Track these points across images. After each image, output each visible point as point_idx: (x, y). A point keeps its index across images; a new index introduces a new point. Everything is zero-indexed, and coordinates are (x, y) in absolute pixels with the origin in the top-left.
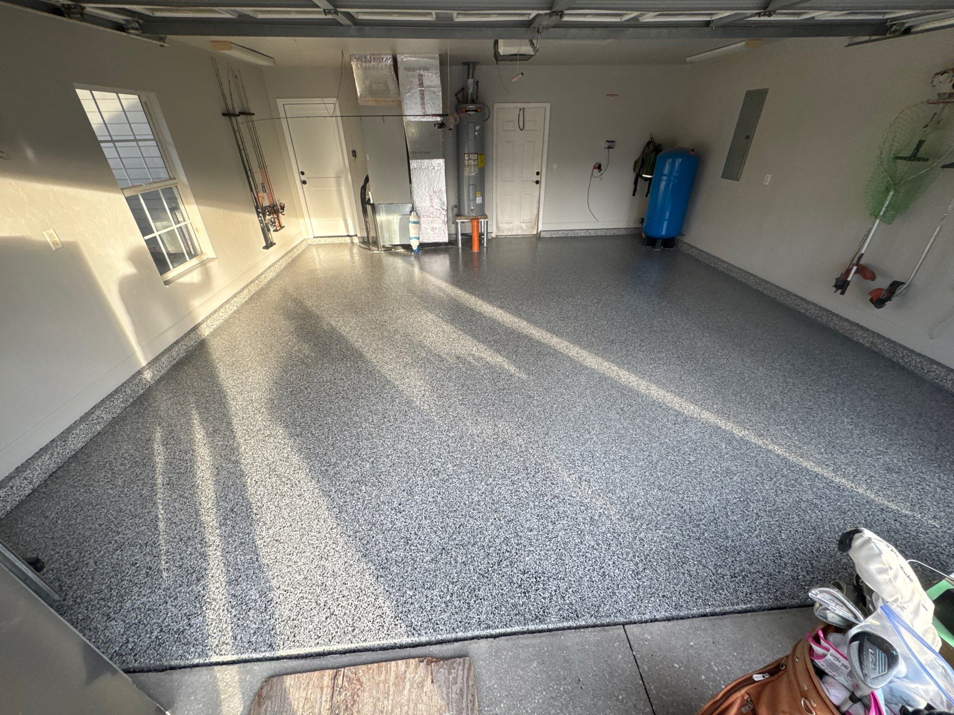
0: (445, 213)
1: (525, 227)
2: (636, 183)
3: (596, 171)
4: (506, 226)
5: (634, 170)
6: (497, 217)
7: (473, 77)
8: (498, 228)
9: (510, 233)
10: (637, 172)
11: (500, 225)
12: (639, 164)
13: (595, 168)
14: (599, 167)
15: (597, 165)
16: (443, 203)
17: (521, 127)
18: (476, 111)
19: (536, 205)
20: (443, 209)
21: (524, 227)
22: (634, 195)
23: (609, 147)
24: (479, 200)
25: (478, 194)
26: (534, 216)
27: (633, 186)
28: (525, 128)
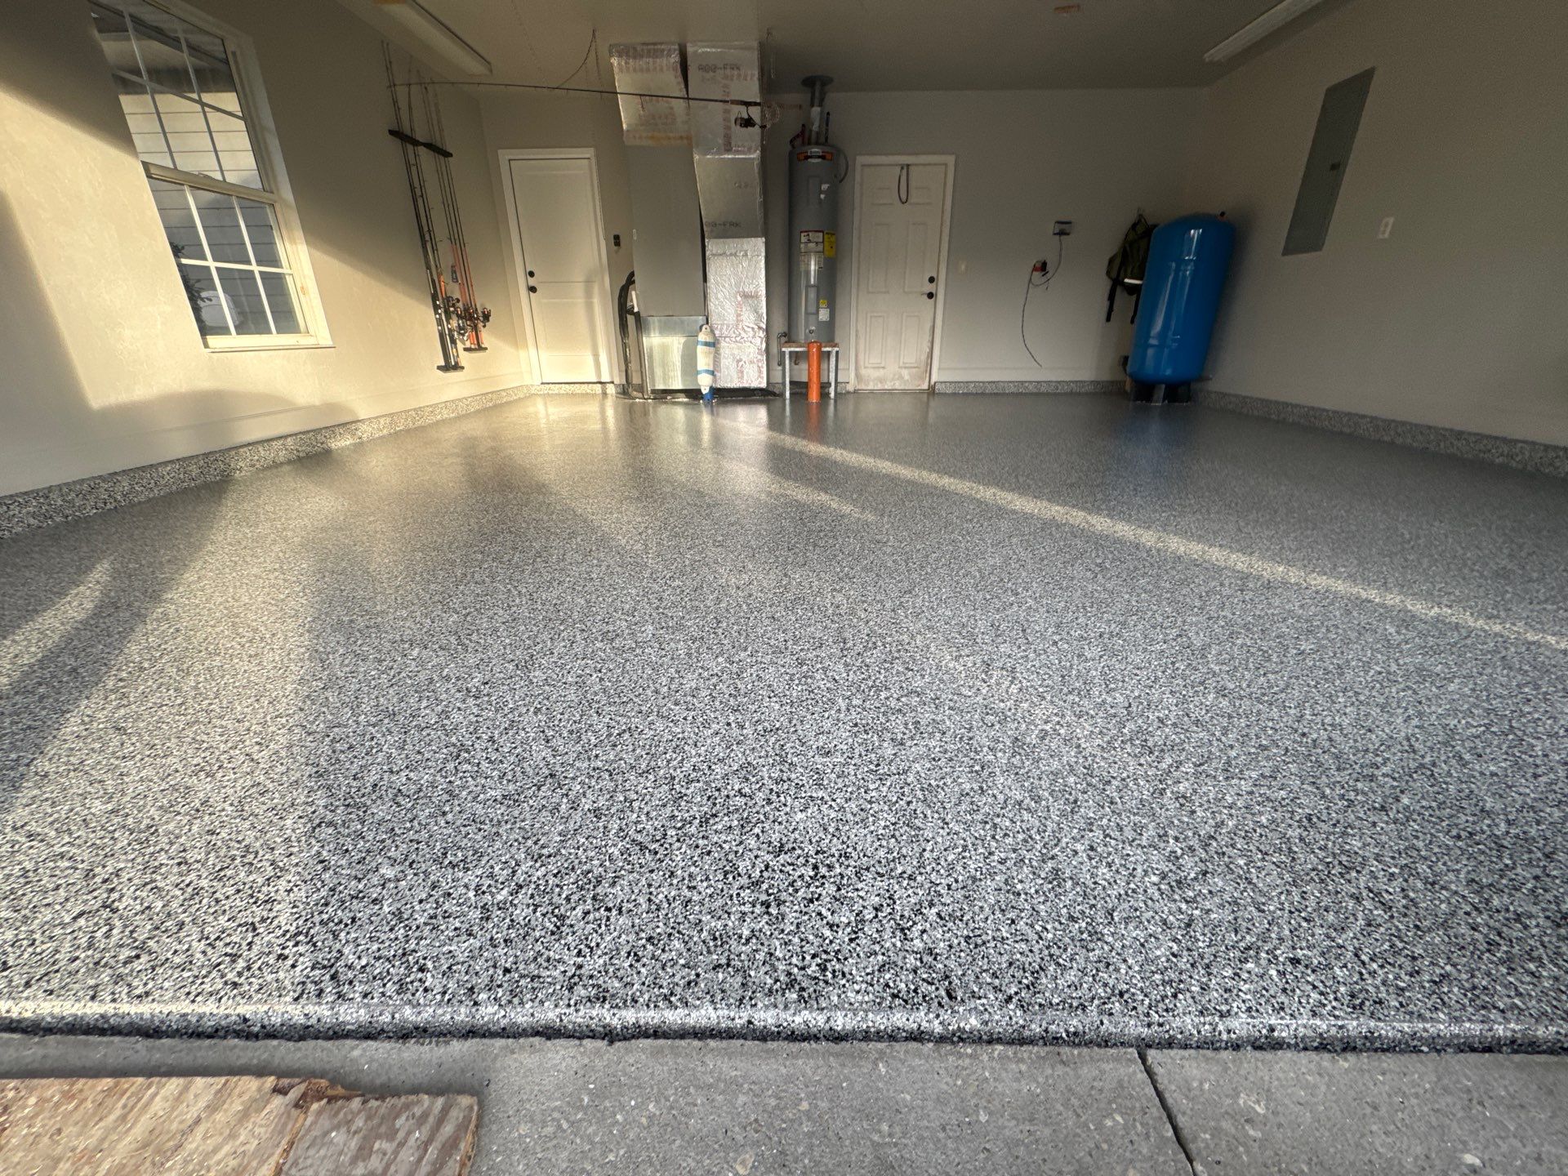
0: (762, 334)
1: (907, 377)
2: (1111, 298)
3: (1037, 274)
4: (875, 374)
5: (1108, 273)
6: (857, 356)
7: (820, 105)
8: (857, 376)
9: (880, 386)
10: (1114, 274)
11: (863, 372)
12: (1118, 261)
13: (1035, 269)
14: (1043, 267)
15: (1038, 265)
16: (760, 317)
17: (904, 197)
18: (823, 157)
19: (927, 337)
20: (760, 328)
21: (906, 374)
22: (1108, 319)
23: (1062, 233)
24: (824, 315)
25: (823, 303)
26: (924, 357)
27: (1106, 304)
28: (912, 200)
